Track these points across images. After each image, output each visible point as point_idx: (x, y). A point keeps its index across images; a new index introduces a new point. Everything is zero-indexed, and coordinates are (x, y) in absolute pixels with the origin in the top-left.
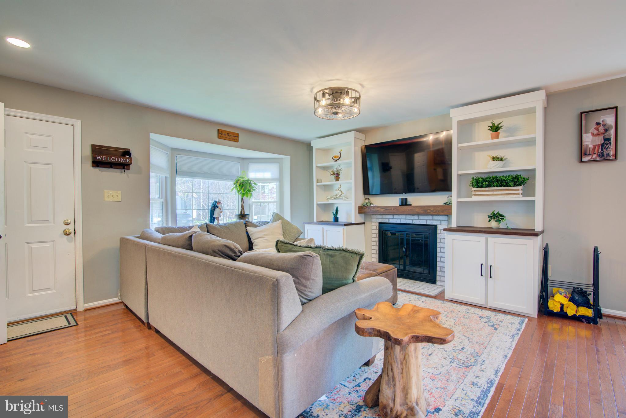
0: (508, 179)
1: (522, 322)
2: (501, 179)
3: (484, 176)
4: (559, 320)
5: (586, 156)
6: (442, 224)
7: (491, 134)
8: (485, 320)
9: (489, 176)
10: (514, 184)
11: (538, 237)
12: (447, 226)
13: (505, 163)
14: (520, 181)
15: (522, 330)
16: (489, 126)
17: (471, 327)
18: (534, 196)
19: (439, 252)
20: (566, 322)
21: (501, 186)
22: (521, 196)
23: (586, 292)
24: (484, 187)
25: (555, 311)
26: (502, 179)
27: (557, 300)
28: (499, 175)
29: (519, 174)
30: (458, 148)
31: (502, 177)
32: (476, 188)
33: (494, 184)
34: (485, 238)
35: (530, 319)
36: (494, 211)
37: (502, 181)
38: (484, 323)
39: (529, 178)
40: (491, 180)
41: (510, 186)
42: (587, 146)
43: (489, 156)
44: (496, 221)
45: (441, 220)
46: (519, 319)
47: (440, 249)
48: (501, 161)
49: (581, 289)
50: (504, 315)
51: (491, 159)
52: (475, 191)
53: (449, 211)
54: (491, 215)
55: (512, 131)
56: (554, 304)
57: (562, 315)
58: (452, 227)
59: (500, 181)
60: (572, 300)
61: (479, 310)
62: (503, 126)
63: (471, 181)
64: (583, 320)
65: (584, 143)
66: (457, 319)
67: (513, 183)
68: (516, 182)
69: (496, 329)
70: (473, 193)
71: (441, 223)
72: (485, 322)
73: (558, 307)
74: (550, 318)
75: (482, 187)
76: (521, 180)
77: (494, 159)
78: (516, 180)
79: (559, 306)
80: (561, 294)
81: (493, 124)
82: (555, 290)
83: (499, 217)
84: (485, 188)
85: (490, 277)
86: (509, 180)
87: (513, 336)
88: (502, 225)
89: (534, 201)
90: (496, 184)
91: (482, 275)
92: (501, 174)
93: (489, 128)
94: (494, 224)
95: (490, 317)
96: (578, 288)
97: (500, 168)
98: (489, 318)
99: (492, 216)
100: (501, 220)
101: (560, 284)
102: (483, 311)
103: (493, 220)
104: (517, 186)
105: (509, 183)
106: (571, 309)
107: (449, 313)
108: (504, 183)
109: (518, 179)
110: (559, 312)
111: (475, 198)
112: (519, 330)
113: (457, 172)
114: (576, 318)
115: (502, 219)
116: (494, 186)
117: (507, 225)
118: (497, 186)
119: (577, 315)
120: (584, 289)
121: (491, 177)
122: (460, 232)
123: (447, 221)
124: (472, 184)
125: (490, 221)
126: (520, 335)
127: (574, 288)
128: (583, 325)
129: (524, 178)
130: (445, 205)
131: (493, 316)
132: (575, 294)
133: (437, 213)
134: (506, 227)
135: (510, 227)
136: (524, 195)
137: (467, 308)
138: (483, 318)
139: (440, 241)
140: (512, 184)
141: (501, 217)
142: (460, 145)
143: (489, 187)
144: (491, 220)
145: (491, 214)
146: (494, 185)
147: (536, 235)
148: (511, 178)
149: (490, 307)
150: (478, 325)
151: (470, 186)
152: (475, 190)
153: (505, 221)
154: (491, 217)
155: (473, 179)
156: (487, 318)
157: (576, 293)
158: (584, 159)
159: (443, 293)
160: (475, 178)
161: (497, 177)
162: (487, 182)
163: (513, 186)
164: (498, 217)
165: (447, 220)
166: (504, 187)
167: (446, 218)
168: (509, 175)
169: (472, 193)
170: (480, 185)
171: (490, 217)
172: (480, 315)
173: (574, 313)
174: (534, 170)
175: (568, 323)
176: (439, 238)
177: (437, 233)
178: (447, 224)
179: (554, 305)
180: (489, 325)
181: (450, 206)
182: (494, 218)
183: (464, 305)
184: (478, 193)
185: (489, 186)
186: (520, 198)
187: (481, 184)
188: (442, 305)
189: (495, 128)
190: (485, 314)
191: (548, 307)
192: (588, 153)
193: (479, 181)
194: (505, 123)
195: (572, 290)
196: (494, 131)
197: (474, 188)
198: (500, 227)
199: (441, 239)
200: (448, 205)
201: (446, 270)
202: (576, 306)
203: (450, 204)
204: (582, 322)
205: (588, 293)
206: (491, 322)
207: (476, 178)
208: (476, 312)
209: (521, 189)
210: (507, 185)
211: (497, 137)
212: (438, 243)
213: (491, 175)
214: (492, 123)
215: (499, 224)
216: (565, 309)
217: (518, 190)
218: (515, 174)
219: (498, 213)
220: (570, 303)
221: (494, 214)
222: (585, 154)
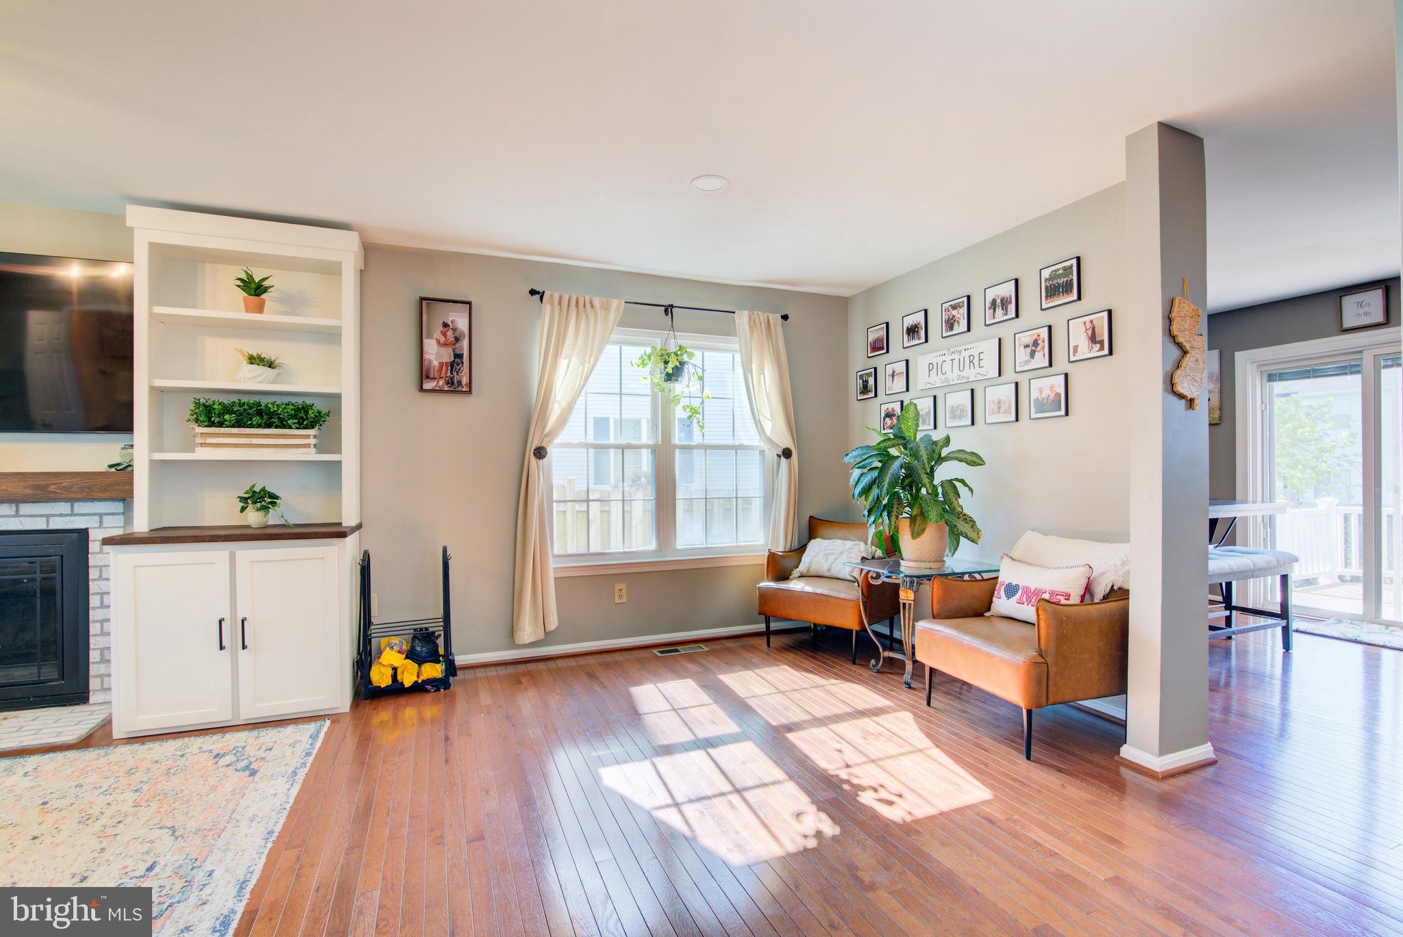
0: (286, 411)
1: (318, 733)
2: (270, 409)
3: (227, 400)
4: (389, 702)
5: (429, 380)
6: (105, 525)
7: (245, 298)
8: (229, 759)
9: (239, 400)
10: (299, 423)
11: (347, 539)
12: (122, 529)
13: (278, 374)
14: (311, 418)
15: (315, 752)
16: (239, 279)
17: (186, 792)
18: (338, 451)
19: (95, 608)
20: (402, 700)
21: (269, 426)
22: (313, 450)
23: (434, 633)
24: (227, 427)
25: (382, 686)
26: (272, 410)
27: (385, 663)
28: (264, 401)
29: (309, 401)
30: (152, 316)
31: (270, 406)
32: (206, 426)
33: (251, 420)
34: (228, 552)
35: (335, 718)
36: (254, 486)
37: (272, 414)
38: (224, 769)
39: (329, 412)
40: (245, 409)
41: (290, 427)
42: (430, 361)
43: (241, 351)
44: (259, 510)
45: (101, 515)
46: (312, 727)
47: (98, 597)
48: (270, 367)
49: (427, 629)
50: (279, 729)
51: (245, 359)
52: (203, 435)
53: (128, 487)
54: (247, 496)
55: (293, 303)
56: (380, 672)
57: (396, 690)
58: (136, 530)
59: (267, 415)
60: (411, 655)
61: (217, 737)
62: (272, 286)
63: (193, 408)
64: (429, 687)
65: (426, 356)
66: (145, 787)
67: (296, 421)
68: (304, 420)
69: (253, 773)
70: (199, 440)
71: (101, 522)
72: (227, 766)
73: (387, 676)
74: (375, 703)
75: (221, 425)
76: (312, 416)
77: (253, 360)
78: (302, 415)
79: (390, 672)
80: (392, 648)
81: (250, 277)
82: (384, 641)
83: (266, 499)
84: (229, 429)
85: (244, 647)
86: (286, 414)
87: (295, 773)
88: (273, 518)
89: (340, 463)
90: (256, 420)
91: (222, 648)
92: (271, 399)
93: (239, 283)
94: (253, 517)
95: (244, 748)
96: (421, 629)
97: (267, 383)
98: (240, 749)
99: (249, 498)
100: (270, 506)
101: (391, 629)
102: (228, 736)
103: (250, 506)
104: (305, 428)
105: (286, 421)
106: (409, 673)
107: (121, 779)
108: (275, 420)
109: (306, 412)
110: (391, 685)
111: (202, 454)
112: (308, 754)
113: (150, 381)
114: (419, 688)
115: (274, 504)
116: (251, 426)
117: (282, 517)
118: (259, 426)
119: (420, 682)
120: (431, 629)
121: (244, 403)
122: (157, 543)
123: (122, 517)
124: (195, 416)
125: (243, 509)
126: (308, 765)
127: (415, 630)
128: (428, 697)
129: (319, 413)
130: (113, 470)
131: (251, 741)
132: (417, 641)
133: (85, 494)
134: (282, 522)
135: (291, 522)
136: (319, 448)
137: (181, 743)
138: (223, 755)
139: (100, 576)
140: (294, 423)
141: (269, 500)
142: (159, 310)
143: (239, 427)
144: (247, 507)
145: (246, 493)
146: (252, 424)
147: (343, 535)
148: (292, 410)
149: (246, 720)
150: (207, 780)
151: (189, 420)
152: (202, 432)
153: (279, 507)
154: (246, 499)
155: (197, 404)
156: (234, 752)
157: (419, 640)
158: (428, 385)
159: (107, 724)
160: (203, 401)
161: (259, 404)
162: (235, 413)
163: (297, 428)
164: (264, 500)
165: (123, 513)
166: (276, 428)
167: (119, 507)
168: (287, 402)
169: (194, 441)
170: (217, 420)
171: (244, 500)
172: (216, 752)
173: (415, 678)
174: (337, 397)
175: (404, 703)
176: (95, 566)
177: (88, 553)
178: (123, 525)
179: (380, 677)
180: (236, 770)
181: (129, 472)
182: (255, 503)
183: (175, 738)
184: (210, 440)
185: (239, 424)
186: (311, 455)
187: (219, 417)
188: (102, 761)
189: (253, 286)
190: (230, 743)
191: (370, 682)
192: (432, 376)
193: (214, 409)
194: (278, 281)
195: (412, 636)
196: (253, 292)
197: (200, 428)
198: (269, 523)
199: (104, 569)
200: (123, 472)
201: (113, 656)
202: (417, 665)
203: (130, 469)
204: (428, 691)
205: (437, 634)
206: (243, 760)
207: (207, 402)
208: (206, 748)
209: (315, 437)
210: (283, 425)
211: (260, 309)
212: (90, 583)
213: (245, 399)
214: (246, 272)
215: (265, 515)
216: (399, 677)
217: (308, 436)
218: (299, 401)
219: (263, 489)
220: (408, 661)
221: (254, 492)
222: (428, 377)
